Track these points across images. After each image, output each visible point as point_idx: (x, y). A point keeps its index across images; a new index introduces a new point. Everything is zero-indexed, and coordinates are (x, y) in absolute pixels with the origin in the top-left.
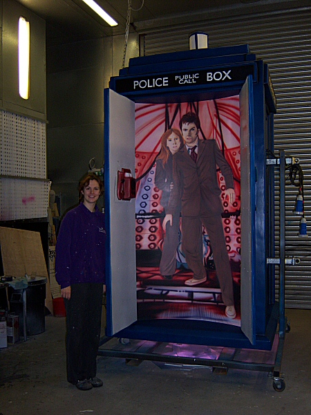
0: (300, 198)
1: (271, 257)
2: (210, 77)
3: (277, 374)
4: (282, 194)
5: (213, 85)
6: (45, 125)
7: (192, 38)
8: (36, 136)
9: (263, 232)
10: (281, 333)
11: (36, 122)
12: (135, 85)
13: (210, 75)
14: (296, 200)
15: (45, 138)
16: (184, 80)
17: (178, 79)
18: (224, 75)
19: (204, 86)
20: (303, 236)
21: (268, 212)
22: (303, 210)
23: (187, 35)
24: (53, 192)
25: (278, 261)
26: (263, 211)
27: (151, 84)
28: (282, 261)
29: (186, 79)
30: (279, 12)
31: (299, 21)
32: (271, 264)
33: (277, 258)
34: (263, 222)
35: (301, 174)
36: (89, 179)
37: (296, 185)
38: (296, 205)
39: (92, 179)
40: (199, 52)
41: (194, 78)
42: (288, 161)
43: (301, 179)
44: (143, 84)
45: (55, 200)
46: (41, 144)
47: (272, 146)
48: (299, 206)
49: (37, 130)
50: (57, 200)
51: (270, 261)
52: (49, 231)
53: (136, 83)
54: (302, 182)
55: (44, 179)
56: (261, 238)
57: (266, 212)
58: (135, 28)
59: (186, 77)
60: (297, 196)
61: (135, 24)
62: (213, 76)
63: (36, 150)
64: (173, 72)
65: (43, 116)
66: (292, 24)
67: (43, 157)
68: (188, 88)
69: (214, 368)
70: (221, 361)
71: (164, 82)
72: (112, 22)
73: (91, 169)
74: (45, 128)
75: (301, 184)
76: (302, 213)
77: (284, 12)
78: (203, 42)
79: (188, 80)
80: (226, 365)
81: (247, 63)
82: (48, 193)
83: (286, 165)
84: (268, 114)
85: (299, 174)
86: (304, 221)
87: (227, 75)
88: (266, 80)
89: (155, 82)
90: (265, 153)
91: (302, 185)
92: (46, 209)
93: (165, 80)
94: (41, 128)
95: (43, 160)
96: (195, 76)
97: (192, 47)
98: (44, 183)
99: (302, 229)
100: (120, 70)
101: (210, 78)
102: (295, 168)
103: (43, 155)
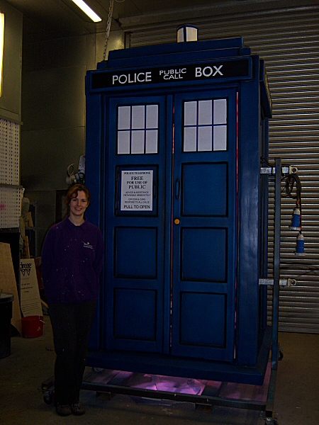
0: (298, 212)
1: (263, 278)
2: (199, 72)
3: (269, 414)
4: (278, 207)
5: (202, 82)
6: (19, 126)
7: (181, 32)
8: (8, 138)
9: (255, 250)
10: (274, 363)
11: (8, 122)
12: (114, 80)
13: (198, 70)
14: (293, 214)
15: (19, 141)
16: (170, 75)
17: (163, 74)
18: (214, 70)
19: (192, 82)
20: (300, 255)
21: (261, 227)
22: (300, 225)
23: (175, 29)
24: (27, 200)
25: (271, 282)
26: (256, 225)
27: (132, 78)
28: (277, 282)
29: (172, 74)
30: (276, 11)
31: (297, 21)
32: (263, 285)
33: (270, 278)
34: (256, 239)
35: (299, 186)
36: (77, 190)
37: (294, 197)
38: (292, 220)
39: (80, 190)
40: (187, 44)
41: (181, 74)
42: (285, 170)
43: (299, 191)
44: (123, 79)
45: (29, 209)
46: (14, 147)
47: (267, 155)
48: (296, 221)
49: (9, 131)
50: (32, 209)
51: (263, 282)
52: (21, 243)
53: (115, 78)
54: (300, 194)
55: (17, 186)
56: (254, 257)
57: (260, 227)
58: (120, 24)
59: (171, 71)
60: (294, 210)
61: (121, 21)
62: (202, 71)
63: (8, 153)
64: (157, 66)
65: (18, 117)
66: (289, 25)
67: (16, 162)
68: (174, 84)
69: (197, 405)
70: (206, 397)
71: (147, 77)
72: (95, 18)
73: (69, 176)
74: (18, 130)
75: (298, 197)
76: (299, 229)
77: (281, 11)
78: (192, 35)
79: (173, 75)
80: (211, 401)
81: (241, 57)
82: (21, 201)
83: (283, 174)
84: (262, 119)
85: (296, 186)
86: (302, 238)
87: (218, 70)
88: (262, 77)
89: (136, 77)
90: (259, 160)
91: (300, 198)
92: (18, 219)
93: (148, 75)
94: (14, 129)
95: (16, 165)
96: (182, 71)
97: (180, 39)
98: (16, 190)
99: (299, 247)
100: (98, 63)
101: (198, 74)
102: (292, 178)
103: (16, 159)
